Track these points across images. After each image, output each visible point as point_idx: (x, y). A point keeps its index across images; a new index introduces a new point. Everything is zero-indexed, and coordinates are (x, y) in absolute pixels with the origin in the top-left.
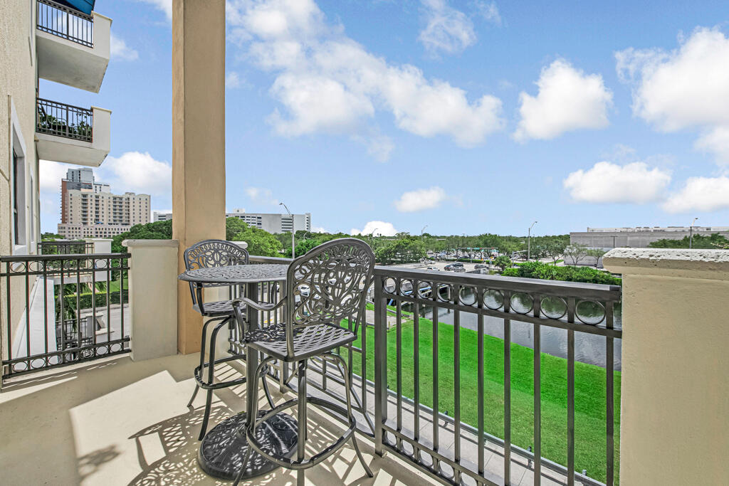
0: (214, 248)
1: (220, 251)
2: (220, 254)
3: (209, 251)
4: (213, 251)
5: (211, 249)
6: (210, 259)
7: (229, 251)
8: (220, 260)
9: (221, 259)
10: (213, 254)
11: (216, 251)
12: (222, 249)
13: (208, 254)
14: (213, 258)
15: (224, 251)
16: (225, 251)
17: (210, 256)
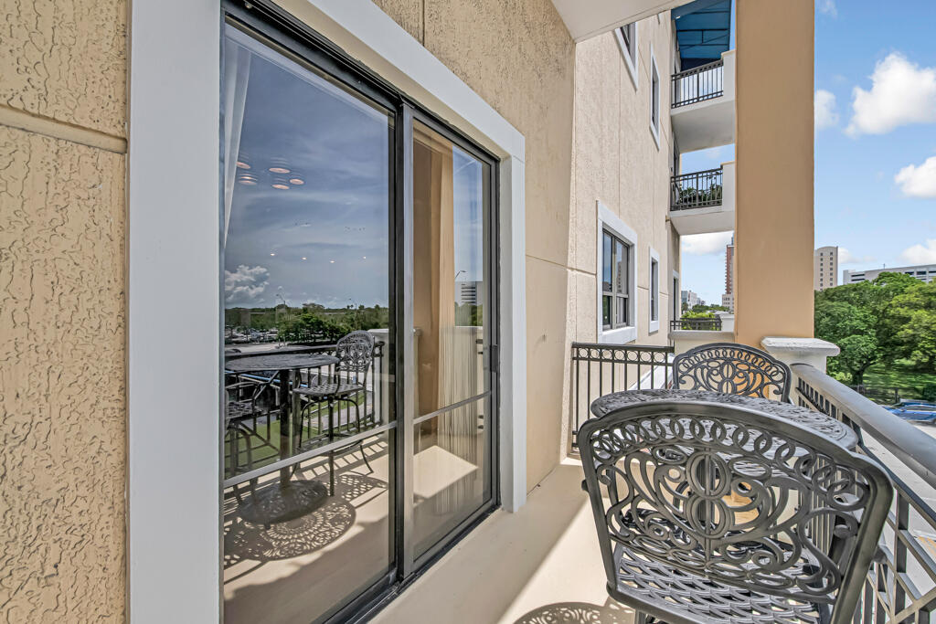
0: (725, 357)
1: (735, 363)
2: (734, 367)
3: (714, 360)
4: (722, 362)
5: (718, 358)
6: (715, 372)
7: (753, 364)
8: (733, 377)
9: (735, 374)
10: (722, 366)
11: (728, 361)
12: (738, 359)
13: (713, 364)
14: (720, 372)
15: (742, 362)
16: (745, 362)
17: (715, 368)
